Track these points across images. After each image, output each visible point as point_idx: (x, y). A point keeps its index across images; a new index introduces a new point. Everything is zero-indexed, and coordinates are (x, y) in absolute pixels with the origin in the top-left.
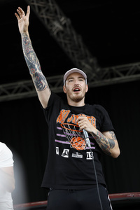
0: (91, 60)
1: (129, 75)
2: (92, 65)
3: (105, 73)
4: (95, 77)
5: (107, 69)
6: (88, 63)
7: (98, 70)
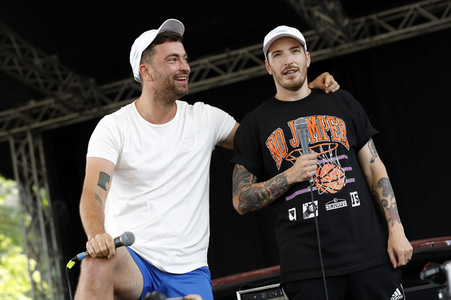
0: (331, 6)
1: (405, 27)
2: (332, 15)
3: (359, 27)
4: (340, 37)
5: (363, 20)
6: (325, 11)
7: (346, 22)
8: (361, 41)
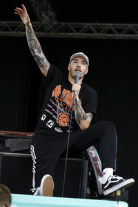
0: (51, 13)
1: (82, 33)
2: (50, 17)
3: (61, 27)
4: (51, 29)
5: (63, 24)
6: (47, 15)
7: (55, 23)
8: (60, 34)
